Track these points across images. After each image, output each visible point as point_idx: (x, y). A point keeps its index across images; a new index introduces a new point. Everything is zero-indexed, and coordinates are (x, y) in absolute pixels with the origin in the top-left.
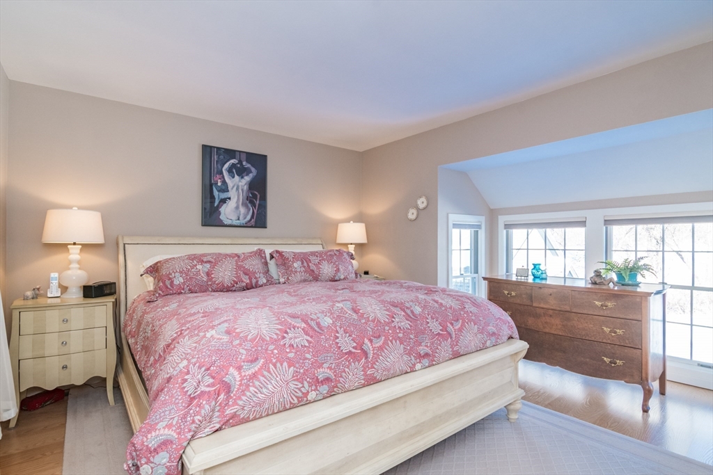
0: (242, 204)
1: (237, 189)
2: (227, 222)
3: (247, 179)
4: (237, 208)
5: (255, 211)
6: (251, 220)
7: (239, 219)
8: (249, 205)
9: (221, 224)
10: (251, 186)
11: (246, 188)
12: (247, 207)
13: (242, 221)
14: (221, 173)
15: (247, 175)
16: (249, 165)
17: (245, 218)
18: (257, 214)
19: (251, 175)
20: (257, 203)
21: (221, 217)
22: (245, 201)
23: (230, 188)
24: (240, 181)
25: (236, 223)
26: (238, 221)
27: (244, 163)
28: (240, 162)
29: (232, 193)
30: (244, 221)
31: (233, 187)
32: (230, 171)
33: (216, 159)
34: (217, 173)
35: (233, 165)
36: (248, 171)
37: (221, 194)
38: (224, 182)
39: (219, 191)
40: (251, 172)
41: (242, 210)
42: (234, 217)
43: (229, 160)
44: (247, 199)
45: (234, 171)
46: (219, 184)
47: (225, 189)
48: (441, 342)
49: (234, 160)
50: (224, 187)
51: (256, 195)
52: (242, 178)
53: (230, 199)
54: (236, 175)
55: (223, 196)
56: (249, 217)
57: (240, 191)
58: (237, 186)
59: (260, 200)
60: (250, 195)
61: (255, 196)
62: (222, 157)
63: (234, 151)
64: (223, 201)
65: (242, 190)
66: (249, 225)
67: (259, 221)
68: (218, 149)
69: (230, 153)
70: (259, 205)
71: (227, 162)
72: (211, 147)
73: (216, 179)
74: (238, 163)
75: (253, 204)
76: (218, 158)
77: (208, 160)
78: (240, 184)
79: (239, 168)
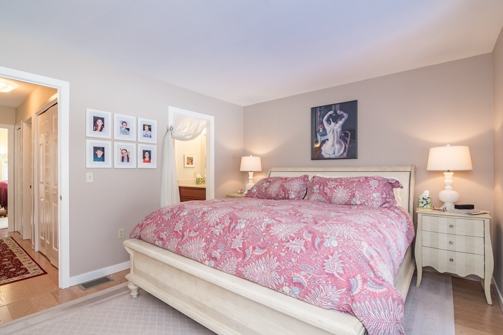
0: (337, 142)
1: (333, 132)
2: (326, 156)
3: (340, 123)
4: (333, 145)
5: (347, 146)
6: (343, 153)
7: (334, 154)
8: (342, 142)
9: (322, 158)
10: (343, 127)
11: (339, 130)
12: (340, 144)
13: (337, 155)
14: (322, 123)
15: (340, 120)
16: (342, 112)
17: (339, 152)
18: (349, 148)
19: (343, 120)
20: (349, 140)
21: (322, 153)
22: (339, 139)
23: (328, 132)
24: (335, 126)
25: (332, 156)
26: (334, 155)
27: (338, 112)
28: (335, 112)
29: (330, 136)
30: (338, 155)
31: (330, 131)
32: (328, 120)
33: (319, 115)
34: (320, 124)
35: (331, 116)
36: (341, 117)
37: (322, 137)
38: (324, 129)
39: (321, 136)
40: (343, 117)
41: (337, 146)
42: (331, 153)
43: (327, 113)
44: (340, 138)
45: (331, 119)
46: (321, 131)
47: (325, 133)
48: (231, 257)
49: (331, 112)
50: (324, 133)
51: (348, 134)
52: (337, 123)
53: (328, 140)
54: (332, 122)
55: (324, 138)
56: (342, 152)
57: (335, 133)
58: (333, 129)
59: (350, 138)
60: (343, 135)
61: (346, 135)
62: (323, 112)
63: (331, 105)
64: (323, 142)
65: (337, 132)
66: (342, 157)
67: (351, 153)
68: (320, 107)
69: (328, 108)
70: (350, 141)
71: (326, 114)
72: (316, 108)
73: (319, 128)
74: (334, 113)
75: (345, 141)
76: (321, 113)
77: (314, 116)
78: (335, 128)
79: (334, 116)
